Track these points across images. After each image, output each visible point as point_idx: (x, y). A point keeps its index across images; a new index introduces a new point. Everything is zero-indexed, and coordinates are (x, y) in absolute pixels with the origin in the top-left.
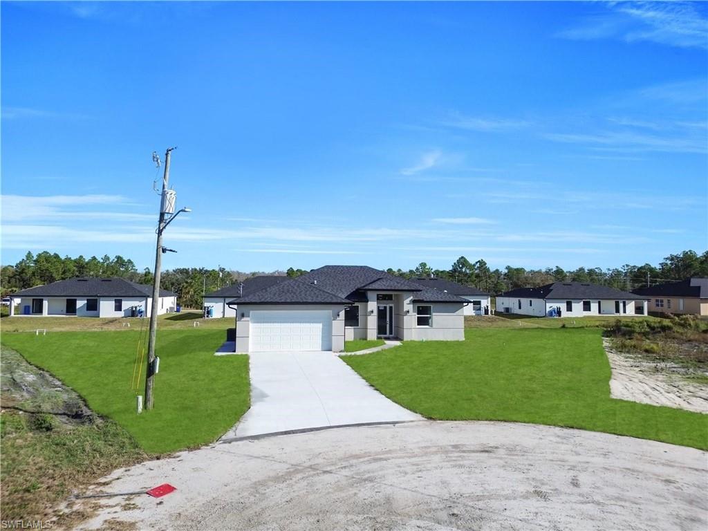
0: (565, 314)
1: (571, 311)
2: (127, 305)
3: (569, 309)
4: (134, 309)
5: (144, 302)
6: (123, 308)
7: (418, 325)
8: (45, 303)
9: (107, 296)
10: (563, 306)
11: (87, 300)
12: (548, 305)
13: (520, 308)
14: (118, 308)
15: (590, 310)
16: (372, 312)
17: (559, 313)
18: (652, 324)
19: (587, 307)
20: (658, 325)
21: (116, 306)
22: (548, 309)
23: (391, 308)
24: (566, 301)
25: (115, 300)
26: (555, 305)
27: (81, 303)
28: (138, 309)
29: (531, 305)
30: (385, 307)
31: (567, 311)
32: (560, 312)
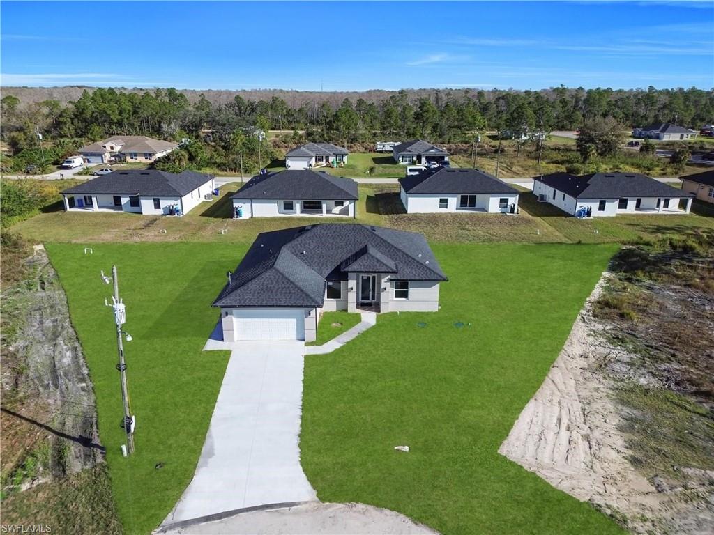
0: (596, 213)
1: (603, 210)
2: (164, 203)
3: (602, 208)
4: (171, 208)
5: (179, 201)
6: (162, 207)
7: (396, 297)
8: (94, 199)
9: (147, 196)
10: (594, 206)
11: (130, 197)
12: (579, 204)
13: (554, 198)
14: (157, 206)
15: (626, 208)
16: (352, 289)
17: (589, 214)
18: (676, 243)
19: (623, 204)
20: (681, 244)
21: (155, 204)
22: (578, 209)
23: (374, 277)
24: (599, 200)
25: (154, 199)
26: (586, 205)
27: (125, 200)
28: (175, 207)
29: (564, 199)
30: (369, 277)
31: (599, 210)
32: (591, 212)
